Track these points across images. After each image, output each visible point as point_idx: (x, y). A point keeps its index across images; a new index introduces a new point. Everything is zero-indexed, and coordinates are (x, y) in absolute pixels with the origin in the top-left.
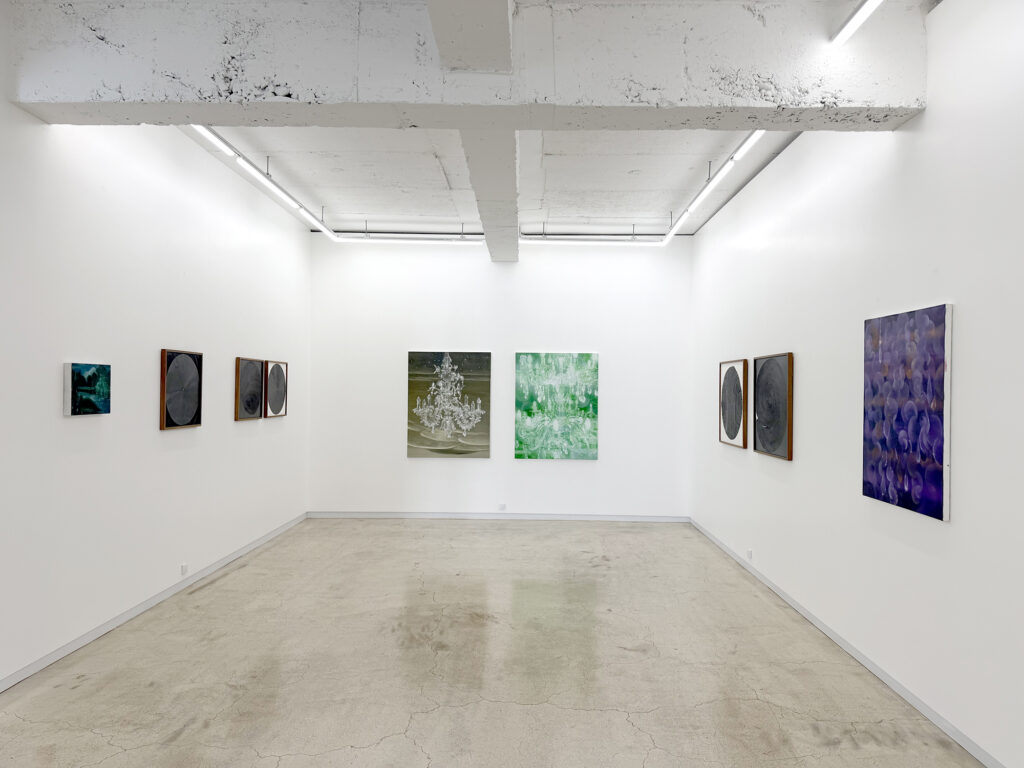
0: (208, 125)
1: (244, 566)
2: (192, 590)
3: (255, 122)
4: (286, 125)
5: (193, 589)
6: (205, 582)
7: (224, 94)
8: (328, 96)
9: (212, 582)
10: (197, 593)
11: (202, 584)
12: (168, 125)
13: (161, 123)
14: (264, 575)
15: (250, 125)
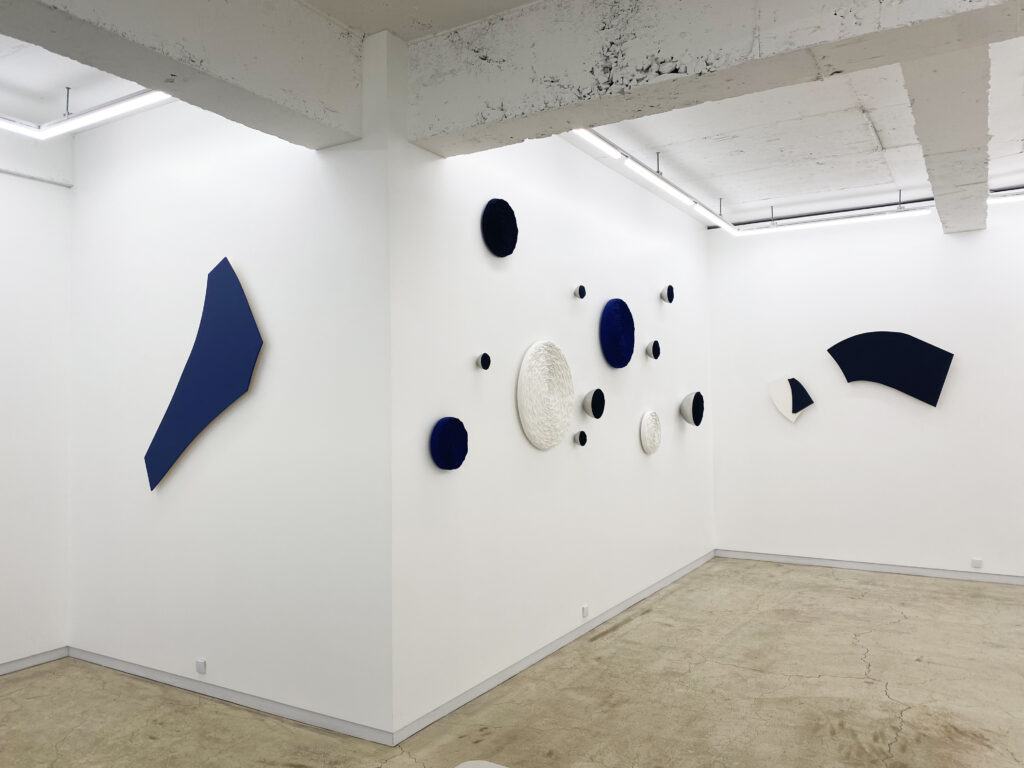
0: (590, 126)
1: (648, 611)
2: (594, 636)
3: (639, 113)
4: (674, 108)
5: (596, 634)
6: (608, 626)
7: (604, 87)
8: (722, 60)
9: (615, 628)
10: (599, 640)
11: (605, 628)
12: (550, 135)
13: (543, 135)
14: (670, 626)
15: (633, 117)
